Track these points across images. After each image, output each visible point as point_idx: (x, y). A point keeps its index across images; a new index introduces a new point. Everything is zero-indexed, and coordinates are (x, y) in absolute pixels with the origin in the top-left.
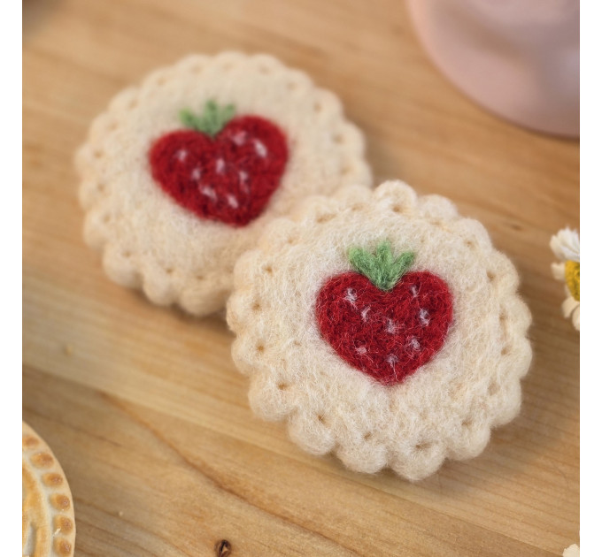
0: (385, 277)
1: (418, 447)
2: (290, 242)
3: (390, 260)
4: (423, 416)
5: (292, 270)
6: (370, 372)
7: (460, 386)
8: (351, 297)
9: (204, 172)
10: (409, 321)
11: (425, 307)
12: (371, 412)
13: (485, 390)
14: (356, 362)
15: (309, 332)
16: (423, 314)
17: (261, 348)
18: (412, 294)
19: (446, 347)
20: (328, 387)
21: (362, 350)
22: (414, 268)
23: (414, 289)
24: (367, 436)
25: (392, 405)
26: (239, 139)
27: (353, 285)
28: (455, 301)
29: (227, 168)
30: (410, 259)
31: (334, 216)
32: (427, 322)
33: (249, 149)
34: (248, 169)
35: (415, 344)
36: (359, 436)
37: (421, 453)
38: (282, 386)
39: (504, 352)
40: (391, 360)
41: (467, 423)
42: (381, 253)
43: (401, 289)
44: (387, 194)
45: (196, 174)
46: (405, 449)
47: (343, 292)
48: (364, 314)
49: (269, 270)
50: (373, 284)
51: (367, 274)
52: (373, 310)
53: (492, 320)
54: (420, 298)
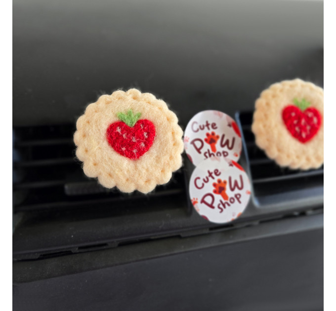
1: (146, 181)
2: (96, 112)
3: (132, 116)
4: (147, 170)
5: (96, 122)
6: (127, 156)
7: (159, 158)
8: (119, 130)
11: (146, 131)
12: (128, 171)
13: (168, 158)
14: (122, 153)
16: (145, 134)
17: (86, 151)
18: (141, 127)
20: (112, 164)
21: (124, 149)
22: (141, 118)
23: (141, 125)
24: (127, 180)
25: (136, 168)
28: (156, 129)
30: (140, 115)
31: (111, 102)
32: (147, 137)
36: (124, 180)
37: (147, 184)
38: (95, 164)
39: (174, 145)
40: (135, 151)
41: (163, 171)
42: (129, 114)
44: (130, 93)
49: (88, 122)
50: (127, 125)
51: (124, 121)
52: (127, 134)
53: (170, 134)
54: (144, 129)
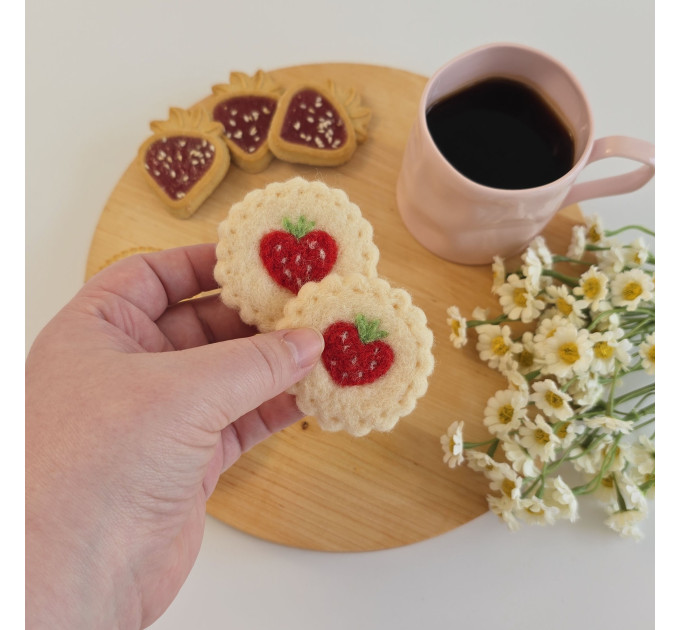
0: (367, 337)
3: (375, 330)
8: (344, 337)
9: (288, 261)
10: (364, 365)
11: (377, 360)
14: (327, 367)
16: (374, 363)
18: (374, 352)
19: (374, 384)
21: (333, 363)
22: (384, 340)
23: (377, 350)
26: (312, 245)
27: (349, 331)
29: (301, 262)
30: (384, 334)
32: (372, 368)
33: (316, 251)
34: (312, 264)
35: (360, 375)
40: (344, 375)
42: (371, 325)
43: (371, 347)
45: (284, 260)
47: (342, 332)
48: (346, 347)
50: (359, 337)
51: (359, 330)
54: (376, 356)
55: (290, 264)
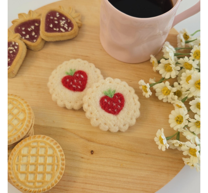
0: (111, 95)
9: (73, 83)
10: (117, 103)
15: (100, 108)
19: (125, 106)
26: (78, 75)
27: (106, 98)
29: (77, 81)
33: (80, 76)
34: (81, 80)
35: (119, 106)
43: (114, 97)
45: (71, 83)
46: (122, 126)
47: (104, 100)
48: (109, 103)
55: (74, 83)
